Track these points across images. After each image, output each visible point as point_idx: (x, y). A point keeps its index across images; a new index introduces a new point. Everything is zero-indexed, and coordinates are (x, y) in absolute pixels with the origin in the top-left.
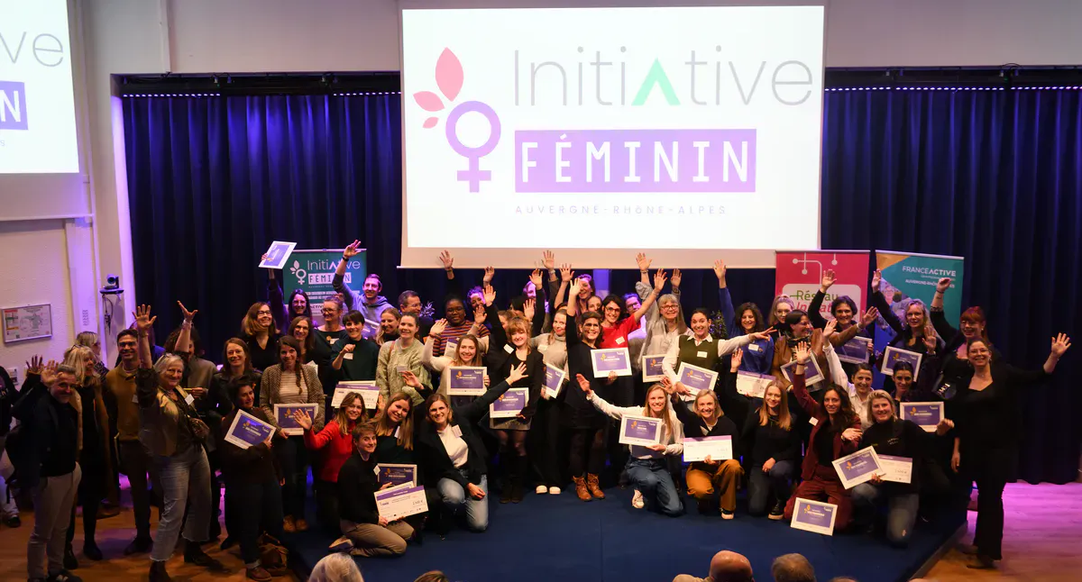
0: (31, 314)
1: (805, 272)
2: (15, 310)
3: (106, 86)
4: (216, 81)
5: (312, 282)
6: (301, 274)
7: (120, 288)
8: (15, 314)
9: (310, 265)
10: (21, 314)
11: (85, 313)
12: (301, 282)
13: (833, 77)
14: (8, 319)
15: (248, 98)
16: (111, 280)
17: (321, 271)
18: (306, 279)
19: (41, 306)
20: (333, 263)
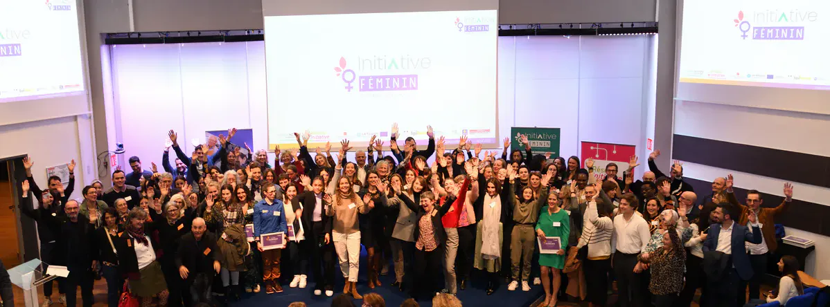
0: (61, 170)
2: (53, 168)
3: (98, 39)
8: (54, 171)
10: (57, 171)
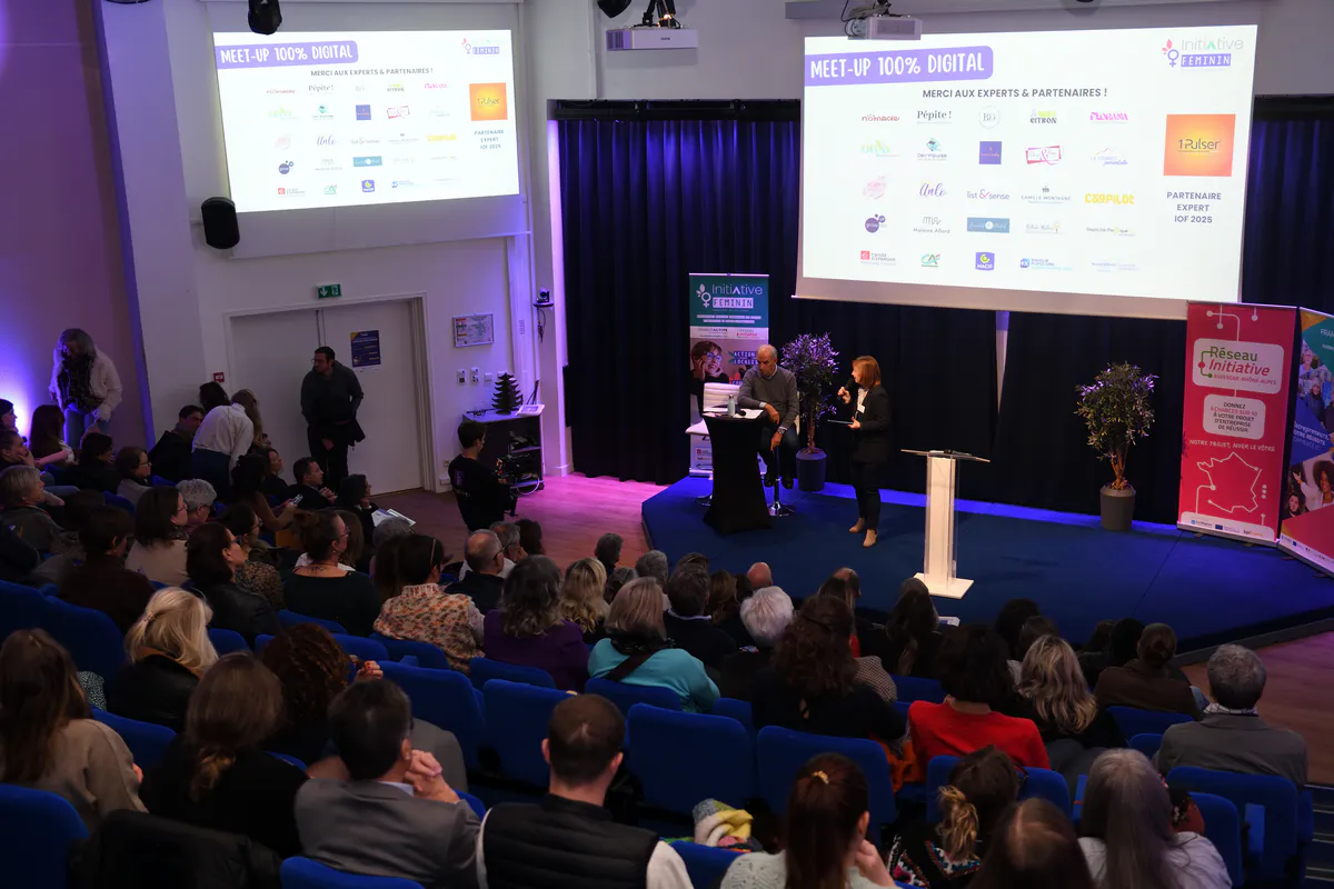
0: (476, 323)
1: (1220, 326)
2: (464, 319)
3: (543, 110)
4: (636, 107)
5: (717, 306)
6: (706, 297)
7: (551, 302)
8: (464, 323)
9: (716, 289)
10: (469, 323)
11: (522, 323)
12: (706, 305)
14: (458, 326)
15: (665, 123)
16: (543, 294)
17: (726, 296)
18: (710, 302)
19: (485, 316)
20: (737, 289)
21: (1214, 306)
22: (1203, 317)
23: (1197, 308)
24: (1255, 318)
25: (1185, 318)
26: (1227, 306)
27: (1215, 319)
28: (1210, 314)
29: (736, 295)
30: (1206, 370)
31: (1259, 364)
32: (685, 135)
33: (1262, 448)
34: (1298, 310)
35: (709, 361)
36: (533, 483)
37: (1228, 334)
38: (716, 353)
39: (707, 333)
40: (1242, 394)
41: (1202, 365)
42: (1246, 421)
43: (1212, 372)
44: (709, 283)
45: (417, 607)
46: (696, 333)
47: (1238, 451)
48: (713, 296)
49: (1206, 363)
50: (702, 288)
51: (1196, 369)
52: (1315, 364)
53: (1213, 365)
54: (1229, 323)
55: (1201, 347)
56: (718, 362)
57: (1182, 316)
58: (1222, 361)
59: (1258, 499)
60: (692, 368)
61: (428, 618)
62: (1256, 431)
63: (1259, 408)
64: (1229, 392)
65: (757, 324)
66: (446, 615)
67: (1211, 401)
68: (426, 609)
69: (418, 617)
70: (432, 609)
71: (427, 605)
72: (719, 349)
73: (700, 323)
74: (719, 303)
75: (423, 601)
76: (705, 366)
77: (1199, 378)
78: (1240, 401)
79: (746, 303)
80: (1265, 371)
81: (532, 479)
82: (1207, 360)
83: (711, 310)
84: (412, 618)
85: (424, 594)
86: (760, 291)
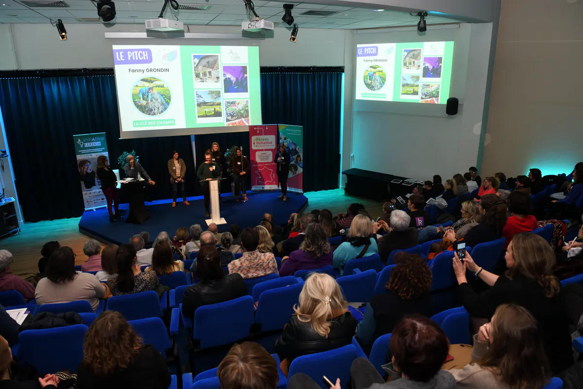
1: (258, 132)
4: (38, 72)
5: (86, 146)
7: (7, 155)
9: (85, 140)
12: (82, 146)
13: (263, 70)
15: (51, 78)
16: (3, 152)
17: (89, 142)
18: (84, 145)
20: (93, 139)
21: (256, 126)
22: (253, 130)
23: (251, 127)
24: (267, 128)
25: (248, 131)
26: (259, 126)
27: (257, 130)
28: (255, 129)
29: (94, 141)
30: (255, 145)
31: (269, 141)
32: (61, 82)
33: (273, 164)
34: (278, 125)
35: (86, 167)
36: (15, 230)
37: (260, 134)
38: (88, 164)
39: (83, 157)
40: (266, 150)
41: (254, 144)
42: (267, 157)
43: (257, 145)
44: (81, 138)
45: (256, 261)
46: (79, 157)
47: (266, 166)
48: (84, 143)
49: (256, 142)
50: (79, 140)
51: (253, 145)
52: (285, 139)
53: (257, 143)
54: (261, 131)
55: (254, 138)
56: (90, 167)
57: (247, 130)
58: (259, 142)
59: (273, 178)
60: (79, 171)
61: (262, 265)
62: (270, 159)
63: (270, 153)
64: (262, 150)
65: (103, 151)
66: (269, 263)
67: (257, 153)
68: (261, 261)
69: (257, 265)
70: (263, 260)
71: (260, 259)
72: (90, 162)
73: (80, 153)
74: (87, 145)
75: (258, 258)
76: (85, 169)
77: (254, 147)
78: (265, 152)
79: (98, 144)
80: (271, 143)
81: (14, 228)
82: (255, 142)
83: (84, 148)
84: (254, 266)
85: (257, 255)
86: (103, 139)
